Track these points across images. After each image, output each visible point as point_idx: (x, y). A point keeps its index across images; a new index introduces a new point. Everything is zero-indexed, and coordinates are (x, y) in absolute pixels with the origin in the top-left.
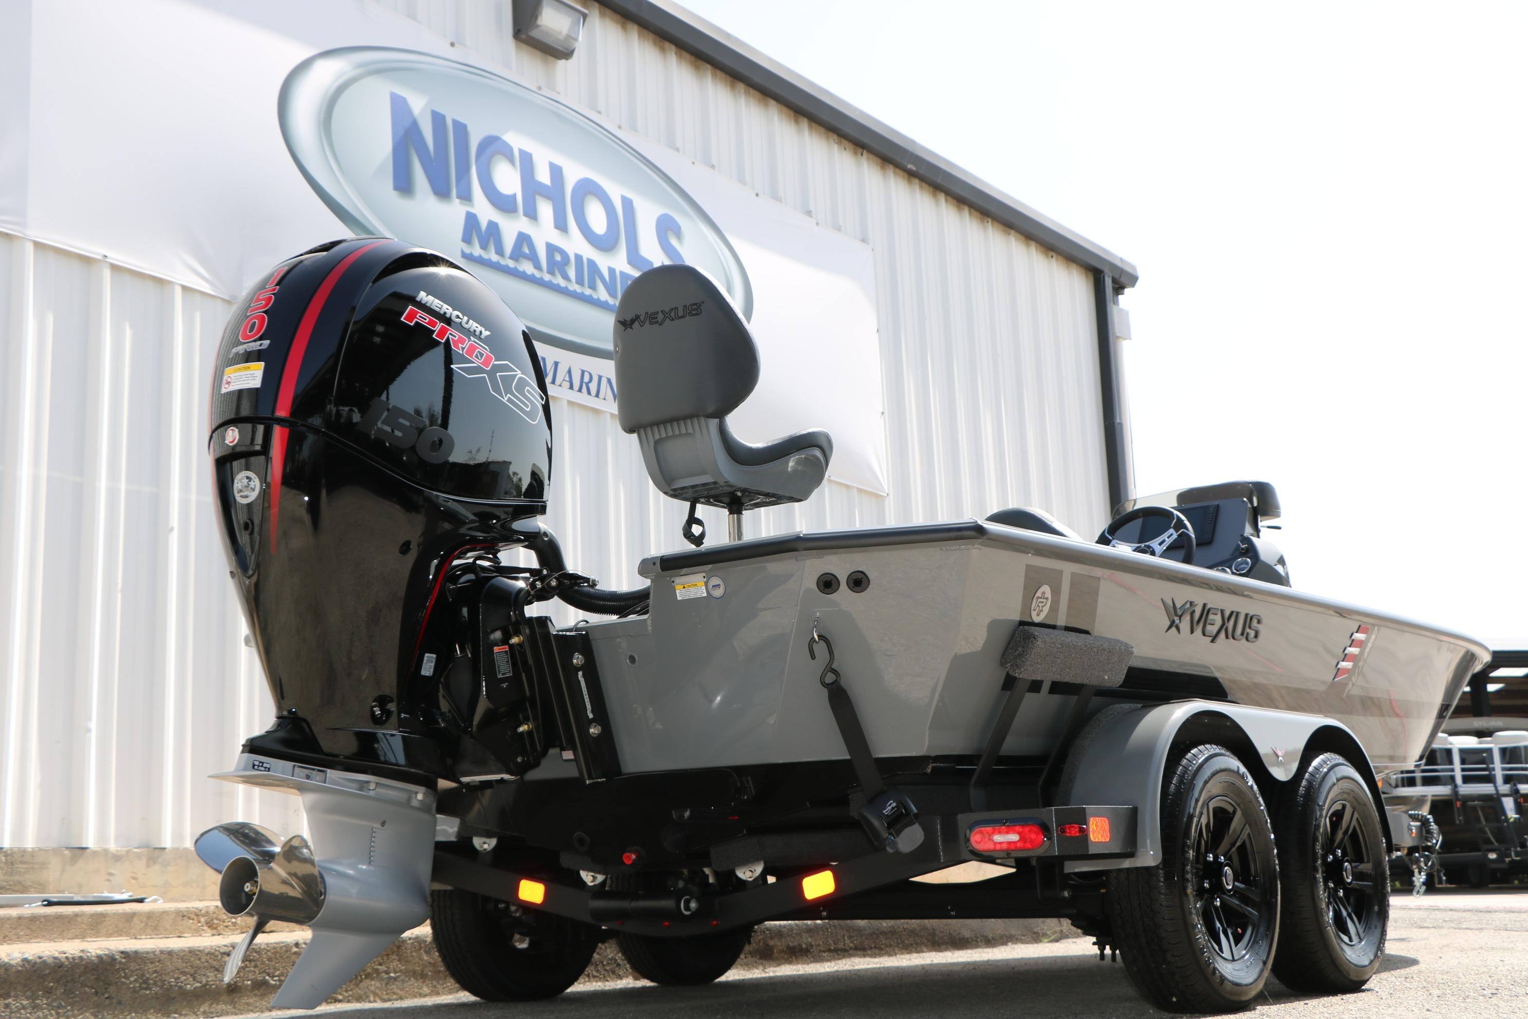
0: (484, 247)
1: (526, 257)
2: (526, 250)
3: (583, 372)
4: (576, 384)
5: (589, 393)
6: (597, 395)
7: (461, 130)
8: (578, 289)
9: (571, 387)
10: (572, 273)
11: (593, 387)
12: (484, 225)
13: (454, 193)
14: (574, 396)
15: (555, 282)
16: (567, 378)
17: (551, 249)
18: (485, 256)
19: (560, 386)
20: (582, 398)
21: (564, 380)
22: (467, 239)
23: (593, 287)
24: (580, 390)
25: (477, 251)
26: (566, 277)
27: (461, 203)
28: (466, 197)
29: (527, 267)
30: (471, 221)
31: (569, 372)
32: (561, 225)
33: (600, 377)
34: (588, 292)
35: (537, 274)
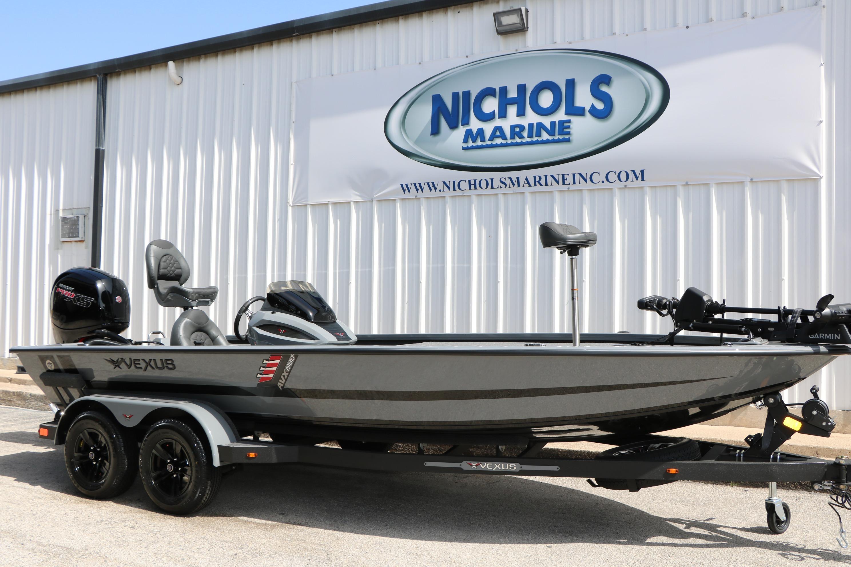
0: (474, 141)
1: (498, 137)
2: (498, 133)
3: (535, 177)
4: (532, 182)
5: (541, 185)
6: (546, 184)
7: (467, 94)
8: (529, 140)
9: (530, 186)
10: (525, 134)
11: (543, 182)
12: (475, 131)
13: (460, 124)
14: (533, 189)
15: (514, 141)
16: (526, 182)
17: (513, 127)
18: (474, 144)
19: (523, 186)
20: (539, 188)
21: (524, 184)
22: (465, 141)
23: (539, 135)
24: (535, 185)
25: (470, 144)
26: (523, 137)
27: (463, 127)
28: (466, 122)
29: (499, 141)
30: (469, 133)
31: (527, 179)
32: (521, 113)
33: (546, 177)
34: (535, 139)
35: (504, 142)
